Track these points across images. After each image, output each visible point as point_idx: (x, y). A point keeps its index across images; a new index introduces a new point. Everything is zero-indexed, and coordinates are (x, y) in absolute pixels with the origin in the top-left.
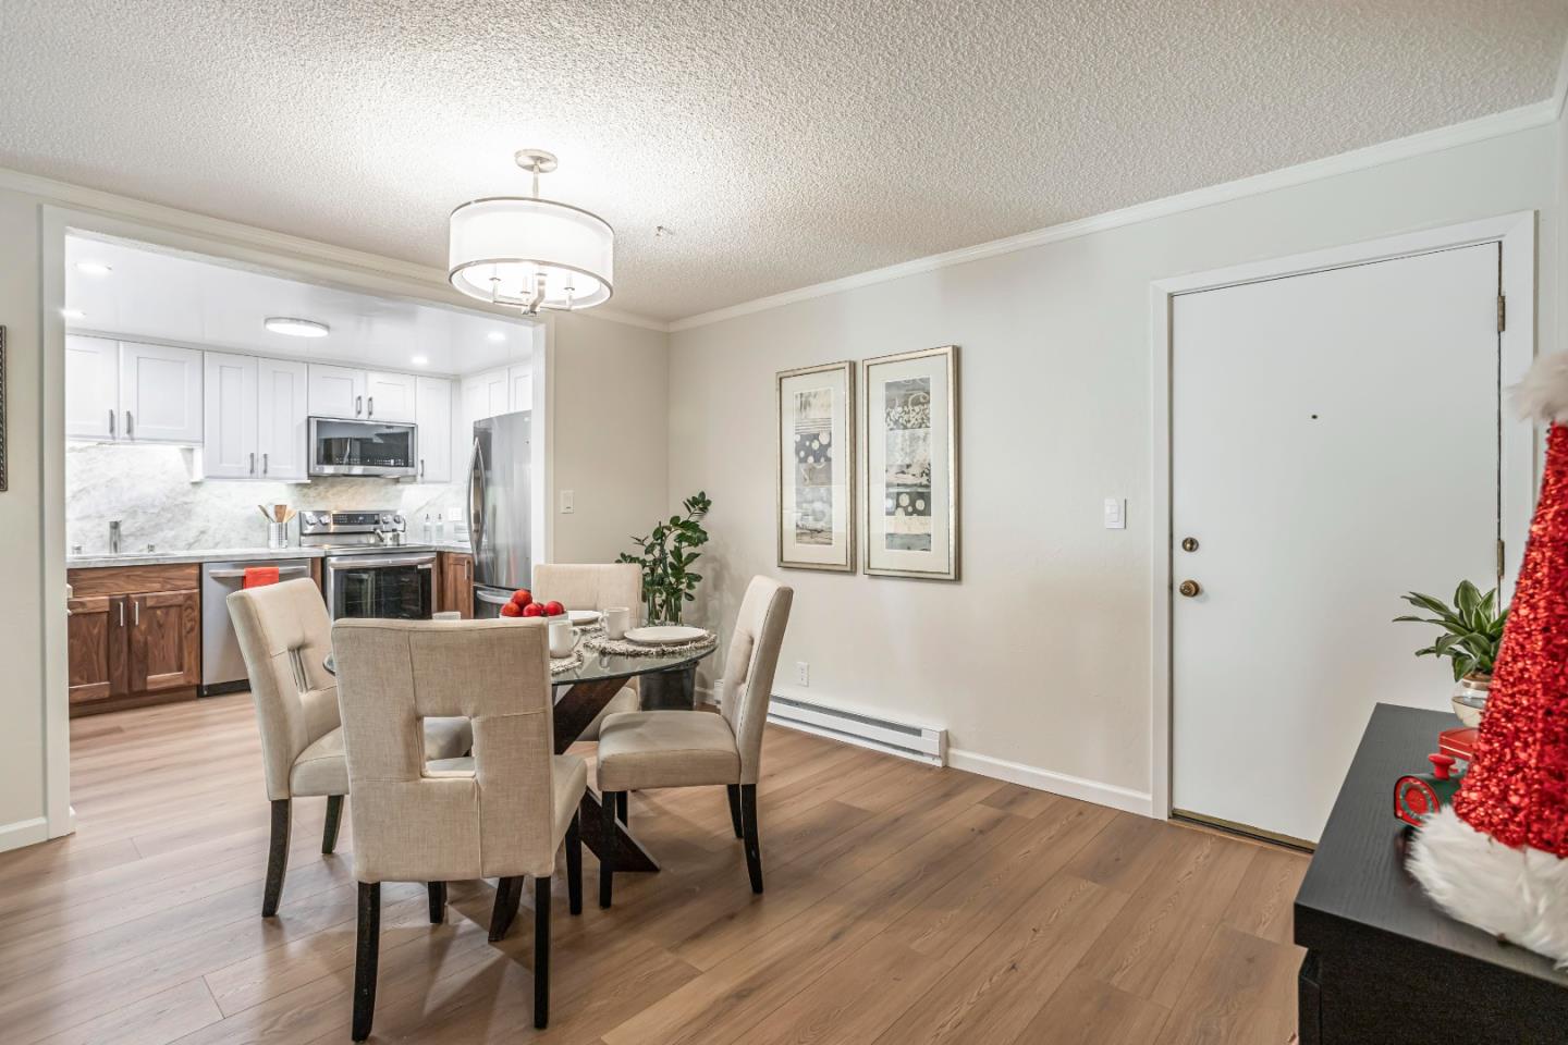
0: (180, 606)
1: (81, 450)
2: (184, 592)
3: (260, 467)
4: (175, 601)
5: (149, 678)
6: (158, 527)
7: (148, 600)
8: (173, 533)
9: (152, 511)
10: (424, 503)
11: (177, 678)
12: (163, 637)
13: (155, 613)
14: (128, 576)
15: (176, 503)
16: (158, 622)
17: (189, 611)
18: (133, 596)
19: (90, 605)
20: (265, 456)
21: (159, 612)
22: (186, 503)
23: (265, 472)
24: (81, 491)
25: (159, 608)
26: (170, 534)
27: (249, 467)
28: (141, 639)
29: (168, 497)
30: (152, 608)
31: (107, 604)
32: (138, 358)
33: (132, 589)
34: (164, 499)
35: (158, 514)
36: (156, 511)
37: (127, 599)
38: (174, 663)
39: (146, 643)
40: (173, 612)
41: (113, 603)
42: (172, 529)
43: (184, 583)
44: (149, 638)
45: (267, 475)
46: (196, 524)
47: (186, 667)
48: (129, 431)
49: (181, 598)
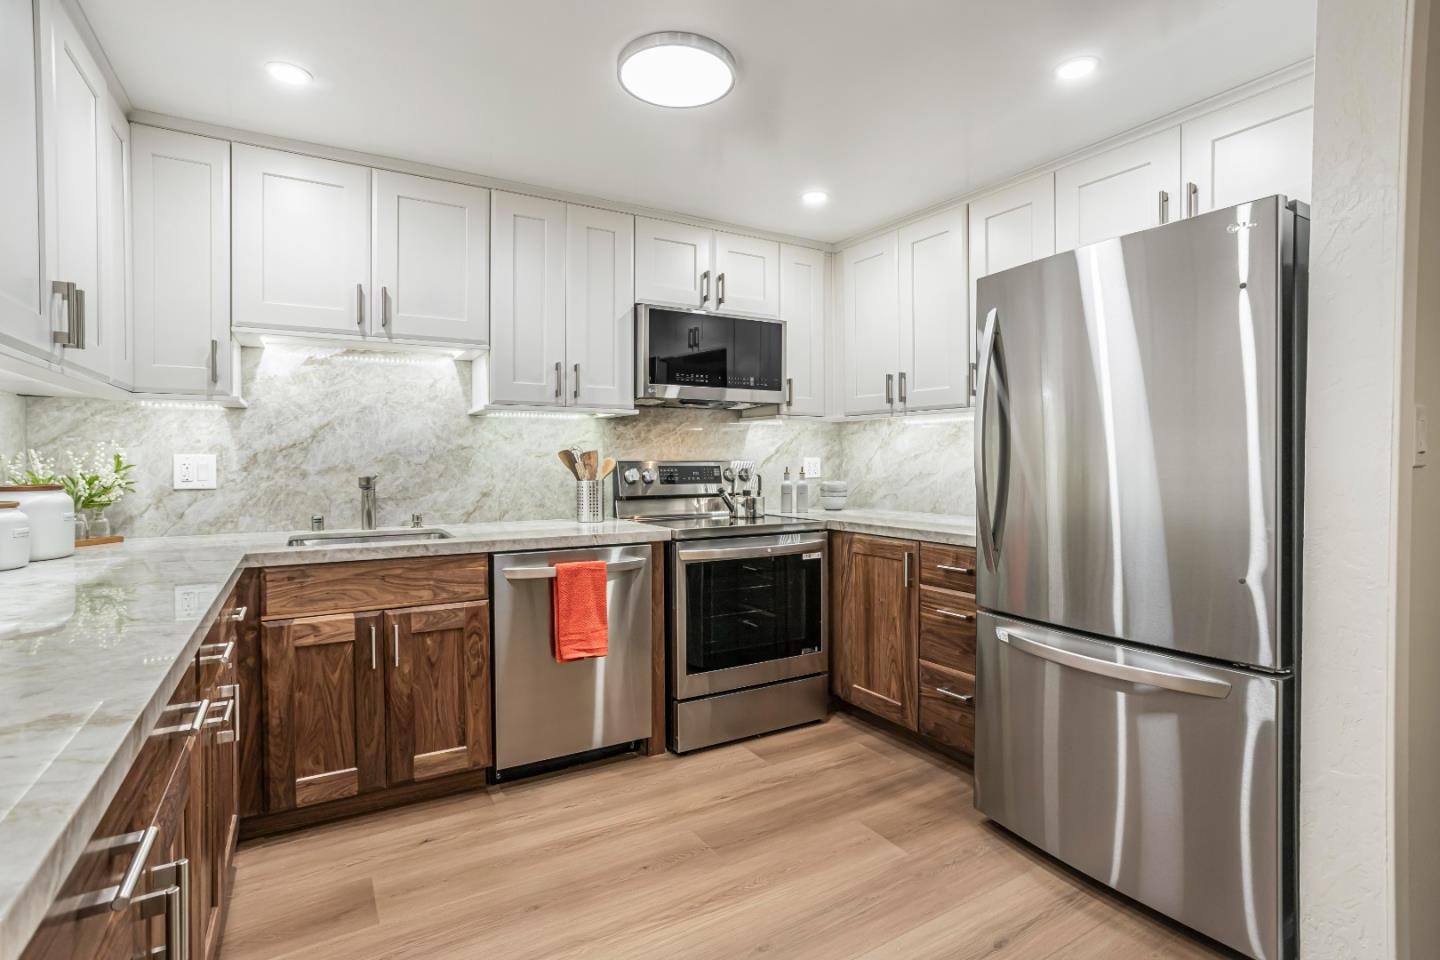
0: (461, 629)
1: (322, 362)
2: (466, 605)
3: (569, 386)
4: (454, 622)
5: (416, 757)
6: (426, 486)
7: (413, 621)
8: (445, 496)
9: (417, 460)
10: (772, 450)
11: (458, 756)
12: (436, 685)
13: (424, 642)
14: (383, 578)
15: (450, 447)
16: (429, 659)
17: (475, 638)
18: (390, 613)
19: (327, 630)
20: (576, 368)
21: (429, 641)
22: (463, 448)
23: (576, 395)
24: (322, 428)
25: (429, 633)
26: (442, 497)
27: (554, 388)
28: (406, 691)
29: (438, 438)
30: (421, 634)
31: (352, 627)
32: (399, 197)
33: (388, 600)
34: (434, 441)
35: (426, 466)
36: (423, 459)
37: (382, 619)
38: (453, 730)
39: (411, 697)
40: (451, 638)
41: (361, 625)
42: (444, 489)
43: (465, 588)
44: (416, 686)
45: (580, 400)
46: (477, 481)
47: (470, 738)
48: (385, 323)
49: (462, 615)
